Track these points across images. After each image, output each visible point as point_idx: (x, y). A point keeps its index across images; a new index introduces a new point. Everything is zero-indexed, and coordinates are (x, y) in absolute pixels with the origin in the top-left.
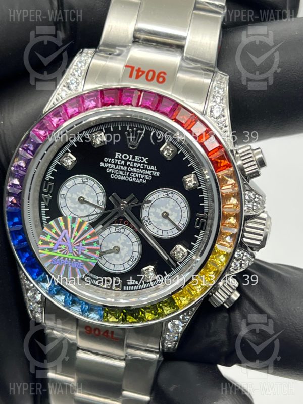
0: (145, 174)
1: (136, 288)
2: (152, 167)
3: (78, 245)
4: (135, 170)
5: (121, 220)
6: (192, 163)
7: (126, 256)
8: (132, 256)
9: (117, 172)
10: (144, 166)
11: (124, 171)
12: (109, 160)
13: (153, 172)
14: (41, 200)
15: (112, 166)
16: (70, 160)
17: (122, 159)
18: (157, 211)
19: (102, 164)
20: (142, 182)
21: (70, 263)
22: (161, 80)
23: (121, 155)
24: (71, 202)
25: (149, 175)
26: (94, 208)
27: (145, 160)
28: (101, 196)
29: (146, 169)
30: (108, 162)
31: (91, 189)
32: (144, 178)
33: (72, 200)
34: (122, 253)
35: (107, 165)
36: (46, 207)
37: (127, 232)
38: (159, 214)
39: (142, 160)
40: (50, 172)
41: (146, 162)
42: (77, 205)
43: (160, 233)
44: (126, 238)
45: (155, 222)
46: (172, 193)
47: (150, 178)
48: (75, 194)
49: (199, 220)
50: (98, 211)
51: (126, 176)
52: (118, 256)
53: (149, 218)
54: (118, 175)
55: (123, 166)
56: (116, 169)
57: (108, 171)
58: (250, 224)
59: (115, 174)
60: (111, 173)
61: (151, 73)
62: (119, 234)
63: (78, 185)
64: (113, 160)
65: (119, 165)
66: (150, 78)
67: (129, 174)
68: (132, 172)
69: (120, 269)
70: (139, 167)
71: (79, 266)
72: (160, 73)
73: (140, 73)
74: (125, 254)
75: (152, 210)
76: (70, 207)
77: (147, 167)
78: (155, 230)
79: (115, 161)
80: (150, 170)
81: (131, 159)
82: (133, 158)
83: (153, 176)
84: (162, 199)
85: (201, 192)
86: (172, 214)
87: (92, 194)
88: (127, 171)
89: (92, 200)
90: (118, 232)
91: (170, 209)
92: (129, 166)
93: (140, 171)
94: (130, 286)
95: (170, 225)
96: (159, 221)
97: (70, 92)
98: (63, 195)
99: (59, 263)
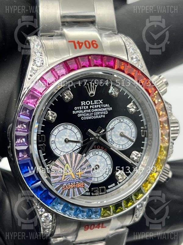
0: (103, 111)
1: (114, 188)
2: (107, 105)
4: (96, 110)
5: (95, 146)
6: (130, 96)
9: (85, 115)
10: (101, 106)
11: (89, 113)
13: (108, 108)
14: (38, 149)
15: (81, 111)
17: (86, 105)
19: (74, 112)
20: (102, 117)
21: (75, 186)
22: (95, 46)
23: (85, 102)
24: (59, 144)
25: (106, 111)
26: (75, 144)
27: (101, 102)
28: (78, 134)
29: (103, 107)
30: (77, 110)
31: (70, 131)
32: (103, 114)
33: (60, 143)
35: (77, 112)
36: (43, 153)
37: (101, 153)
38: (117, 135)
39: (99, 102)
40: (40, 128)
41: (102, 103)
42: (64, 145)
43: (121, 147)
44: (101, 157)
45: (116, 141)
46: (123, 119)
47: (107, 113)
48: (61, 138)
49: (143, 132)
50: (79, 145)
51: (91, 116)
53: (112, 140)
54: (86, 116)
55: (88, 109)
56: (84, 113)
57: (79, 115)
59: (84, 117)
60: (81, 117)
61: (87, 43)
62: (96, 156)
63: (61, 131)
64: (80, 107)
65: (85, 110)
66: (88, 46)
67: (93, 114)
68: (94, 112)
69: (102, 180)
70: (98, 108)
72: (92, 41)
73: (81, 44)
75: (113, 133)
76: (59, 147)
77: (103, 106)
78: (117, 147)
79: (82, 108)
80: (105, 107)
81: (92, 104)
82: (93, 102)
83: (108, 111)
84: (117, 125)
85: (139, 113)
86: (125, 133)
87: (72, 134)
88: (91, 112)
89: (73, 138)
90: (94, 155)
91: (124, 130)
92: (92, 108)
93: (100, 110)
94: (110, 188)
95: (126, 140)
96: (119, 140)
97: (39, 68)
98: (53, 141)
99: (68, 188)
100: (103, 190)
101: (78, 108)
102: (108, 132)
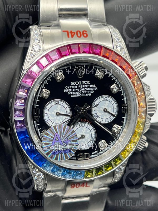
0: (90, 90)
1: (97, 154)
2: (93, 86)
4: (84, 89)
5: (82, 119)
6: (114, 78)
7: (88, 139)
8: (92, 138)
9: (74, 93)
10: (88, 86)
11: (78, 91)
13: (94, 88)
14: (34, 120)
15: (71, 90)
17: (76, 85)
19: (65, 91)
20: (89, 95)
21: (63, 152)
22: (85, 35)
23: (74, 83)
24: (52, 117)
25: (92, 90)
26: (65, 117)
27: (88, 82)
28: (68, 109)
29: (90, 87)
30: (68, 89)
31: (61, 106)
32: (89, 92)
33: (52, 115)
34: (86, 137)
35: (68, 90)
36: (38, 123)
37: (86, 125)
38: (101, 110)
39: (87, 83)
40: (36, 103)
42: (55, 118)
43: (104, 121)
44: (86, 129)
45: (100, 116)
46: (106, 97)
47: (93, 92)
48: (53, 111)
49: (123, 108)
50: (68, 118)
51: (79, 94)
52: (84, 140)
53: (97, 114)
54: (75, 94)
55: (77, 89)
56: (73, 92)
57: (69, 93)
59: (73, 95)
60: (71, 94)
63: (54, 106)
65: (74, 89)
66: (79, 35)
67: (81, 93)
68: (82, 91)
69: (87, 147)
70: (86, 87)
71: (68, 152)
72: (83, 31)
73: (73, 34)
74: (88, 138)
76: (51, 119)
77: (90, 86)
78: (101, 120)
79: (71, 87)
80: (92, 87)
81: (80, 84)
83: (94, 90)
84: (102, 102)
85: (121, 93)
86: (108, 109)
87: (62, 109)
88: (80, 91)
89: (63, 112)
90: (81, 127)
91: (107, 106)
92: (80, 88)
93: (87, 89)
94: (94, 154)
95: (109, 115)
96: (102, 115)
97: (36, 53)
98: (46, 114)
99: (56, 153)
100: (87, 156)
101: (68, 87)
102: (94, 108)
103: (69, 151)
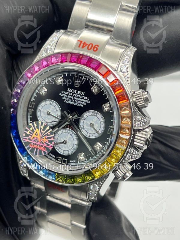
0: (82, 101)
1: (74, 164)
2: (87, 98)
3: (43, 138)
4: (77, 99)
5: (69, 126)
6: (108, 97)
7: (70, 146)
8: (73, 147)
10: (82, 97)
11: (72, 99)
12: (64, 92)
13: (87, 101)
14: (28, 112)
15: (66, 95)
16: (44, 91)
17: (71, 92)
18: (88, 123)
19: (60, 94)
20: (80, 106)
21: (39, 147)
22: (95, 49)
23: (70, 89)
24: (43, 114)
25: (85, 102)
26: (55, 118)
28: (59, 112)
29: (83, 99)
30: (63, 93)
31: (54, 108)
32: (82, 103)
33: (44, 112)
34: (68, 144)
35: (63, 95)
36: (30, 116)
37: (71, 133)
39: (82, 93)
40: (33, 97)
41: (84, 95)
42: (46, 116)
43: (89, 135)
44: (71, 136)
45: (86, 129)
46: (96, 113)
47: (85, 104)
48: (46, 109)
49: (110, 130)
50: (57, 120)
51: (72, 102)
52: (66, 145)
53: (83, 126)
54: (68, 101)
55: (71, 96)
56: (68, 98)
57: (64, 98)
58: (138, 135)
59: (67, 100)
61: (91, 45)
62: (67, 134)
63: (48, 105)
64: (66, 92)
65: (69, 95)
66: (90, 48)
67: (74, 101)
68: (76, 100)
69: (66, 153)
70: (80, 98)
72: (96, 45)
73: (85, 45)
74: (70, 145)
75: (85, 121)
76: (43, 116)
77: (84, 97)
78: (86, 133)
80: (85, 99)
81: (75, 93)
82: (77, 92)
83: (87, 103)
84: (91, 116)
85: (111, 114)
86: (95, 125)
87: (54, 110)
88: (73, 99)
89: (54, 114)
90: (66, 132)
91: (95, 122)
92: (74, 96)
93: (80, 99)
94: (71, 163)
95: (94, 131)
96: (88, 128)
98: (40, 110)
99: (33, 147)
100: (64, 162)
103: (44, 149)
